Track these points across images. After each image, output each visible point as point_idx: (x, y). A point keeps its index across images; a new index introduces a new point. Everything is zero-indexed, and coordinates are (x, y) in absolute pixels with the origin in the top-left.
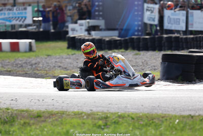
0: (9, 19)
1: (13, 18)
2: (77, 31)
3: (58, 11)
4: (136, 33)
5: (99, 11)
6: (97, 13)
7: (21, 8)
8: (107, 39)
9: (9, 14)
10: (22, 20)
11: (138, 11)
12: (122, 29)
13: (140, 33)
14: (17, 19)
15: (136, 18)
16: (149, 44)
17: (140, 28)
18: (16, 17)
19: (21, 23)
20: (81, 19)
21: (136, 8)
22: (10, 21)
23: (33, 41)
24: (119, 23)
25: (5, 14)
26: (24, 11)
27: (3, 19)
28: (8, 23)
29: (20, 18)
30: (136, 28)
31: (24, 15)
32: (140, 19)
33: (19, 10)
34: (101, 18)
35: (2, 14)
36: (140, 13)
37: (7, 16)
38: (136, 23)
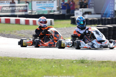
0: (44, 8)
1: (46, 7)
2: (79, 14)
3: (71, 3)
4: (111, 16)
5: (92, 4)
6: (91, 5)
7: (50, 1)
8: (90, 19)
9: (44, 5)
10: (51, 8)
11: (111, 4)
12: (103, 14)
13: (112, 16)
14: (49, 7)
15: (111, 8)
16: (110, 22)
17: (112, 13)
18: (48, 7)
19: (50, 10)
20: (81, 8)
21: (111, 2)
22: (45, 9)
23: (53, 20)
24: (102, 10)
25: (42, 5)
26: (52, 3)
27: (41, 8)
28: (43, 10)
29: (50, 7)
30: (111, 13)
31: (52, 6)
32: (112, 8)
33: (50, 3)
34: (93, 8)
35: (40, 4)
36: (113, 5)
37: (43, 6)
38: (111, 10)
